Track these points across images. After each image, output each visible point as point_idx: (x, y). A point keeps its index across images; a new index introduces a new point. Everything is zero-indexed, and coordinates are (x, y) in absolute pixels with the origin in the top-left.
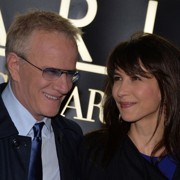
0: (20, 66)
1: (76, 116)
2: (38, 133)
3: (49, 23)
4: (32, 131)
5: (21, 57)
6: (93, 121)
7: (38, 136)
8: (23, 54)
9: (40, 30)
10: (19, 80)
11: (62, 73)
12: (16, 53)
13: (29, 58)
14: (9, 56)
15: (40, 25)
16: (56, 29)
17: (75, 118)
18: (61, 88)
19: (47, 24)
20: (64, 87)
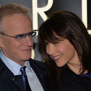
0: (3, 39)
2: (24, 73)
3: (10, 10)
5: (1, 34)
7: (24, 74)
8: (2, 32)
9: (7, 16)
10: (4, 47)
11: (26, 35)
13: (5, 33)
15: (6, 13)
16: (16, 12)
18: (28, 43)
19: (9, 11)
20: (30, 43)
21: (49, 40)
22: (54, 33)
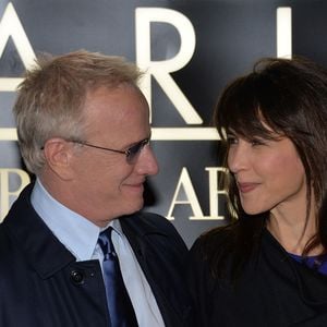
1: (193, 215)
2: (109, 247)
6: (222, 218)
7: (109, 252)
17: (191, 218)
21: (242, 129)
22: (260, 112)
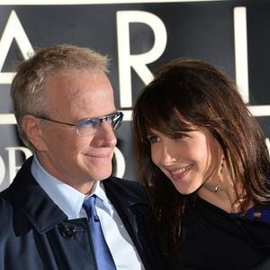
0: (43, 130)
4: (84, 211)
5: (40, 117)
10: (46, 149)
11: (101, 121)
12: (33, 114)
13: (51, 116)
14: (24, 122)
